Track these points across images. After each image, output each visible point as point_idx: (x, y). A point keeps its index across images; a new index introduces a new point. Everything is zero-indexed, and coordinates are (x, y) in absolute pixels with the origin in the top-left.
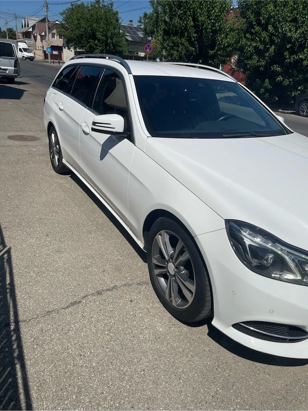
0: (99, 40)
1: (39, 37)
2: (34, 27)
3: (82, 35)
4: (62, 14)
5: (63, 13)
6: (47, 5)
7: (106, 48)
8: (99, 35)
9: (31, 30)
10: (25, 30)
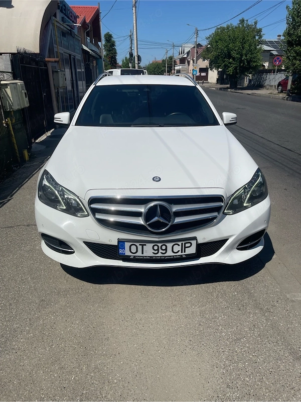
0: (234, 59)
1: (191, 62)
2: (188, 53)
3: (219, 55)
4: (207, 39)
5: (209, 38)
6: (197, 32)
7: (240, 65)
8: (234, 54)
9: (186, 56)
10: (181, 56)
